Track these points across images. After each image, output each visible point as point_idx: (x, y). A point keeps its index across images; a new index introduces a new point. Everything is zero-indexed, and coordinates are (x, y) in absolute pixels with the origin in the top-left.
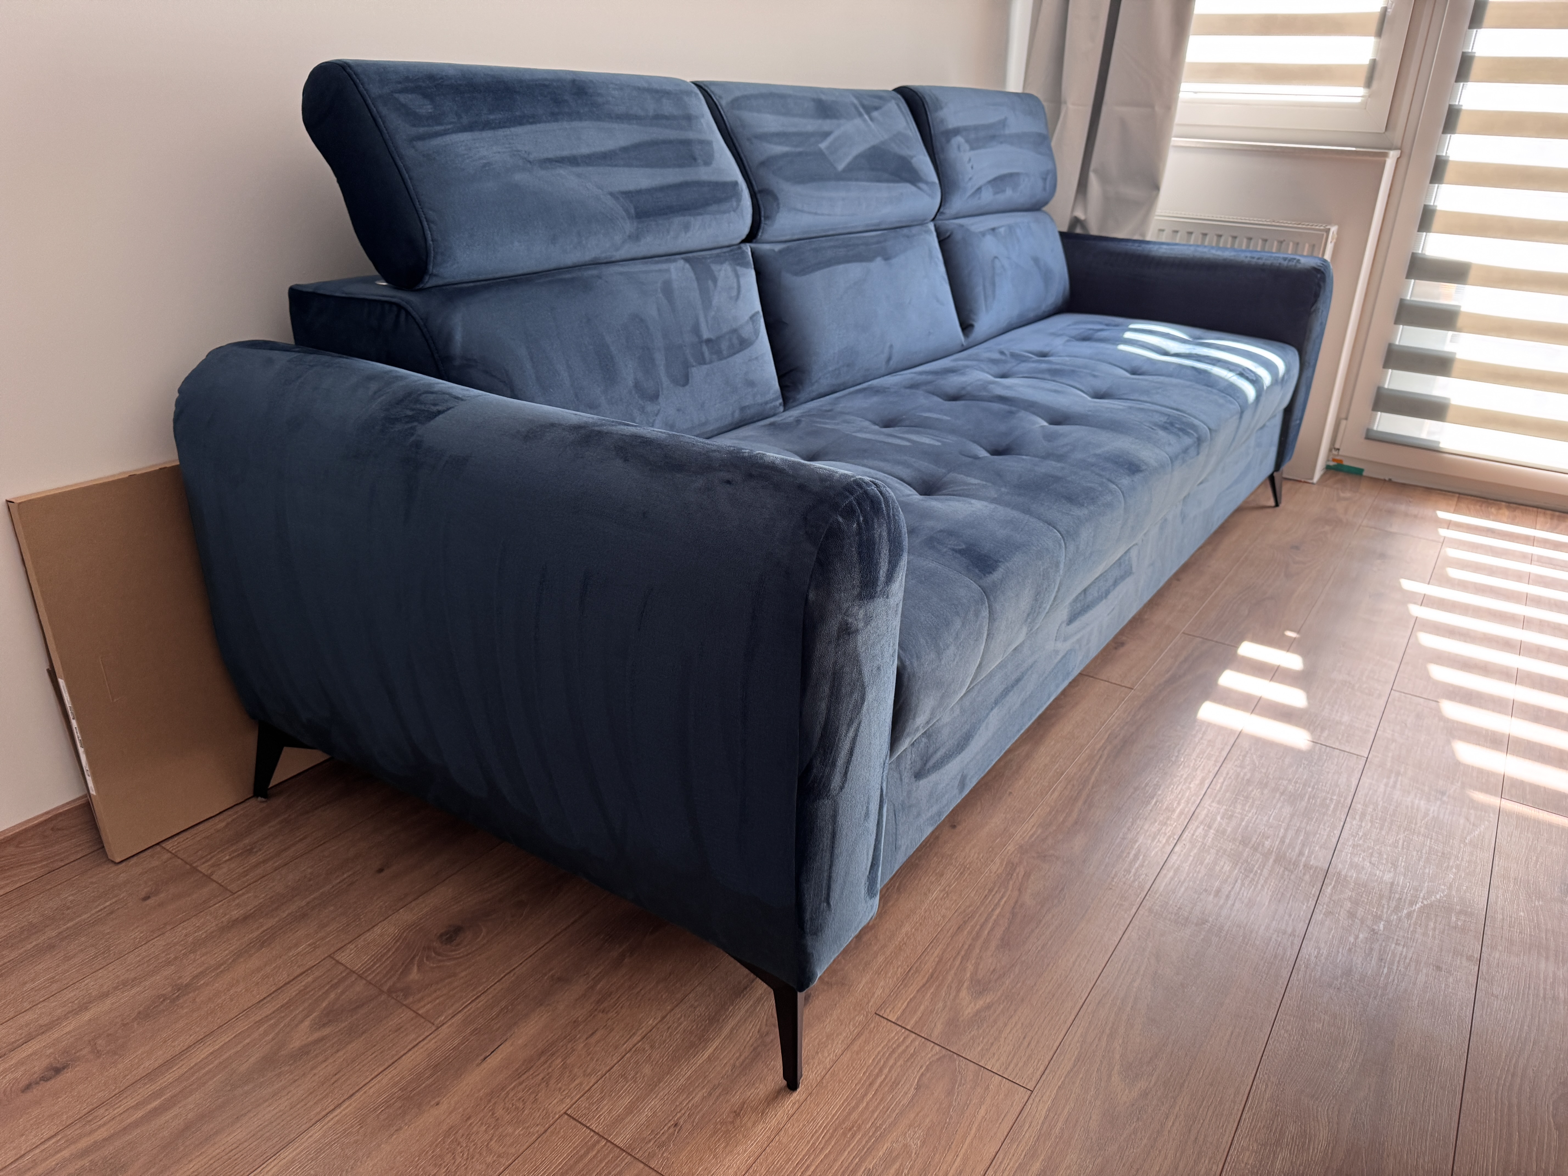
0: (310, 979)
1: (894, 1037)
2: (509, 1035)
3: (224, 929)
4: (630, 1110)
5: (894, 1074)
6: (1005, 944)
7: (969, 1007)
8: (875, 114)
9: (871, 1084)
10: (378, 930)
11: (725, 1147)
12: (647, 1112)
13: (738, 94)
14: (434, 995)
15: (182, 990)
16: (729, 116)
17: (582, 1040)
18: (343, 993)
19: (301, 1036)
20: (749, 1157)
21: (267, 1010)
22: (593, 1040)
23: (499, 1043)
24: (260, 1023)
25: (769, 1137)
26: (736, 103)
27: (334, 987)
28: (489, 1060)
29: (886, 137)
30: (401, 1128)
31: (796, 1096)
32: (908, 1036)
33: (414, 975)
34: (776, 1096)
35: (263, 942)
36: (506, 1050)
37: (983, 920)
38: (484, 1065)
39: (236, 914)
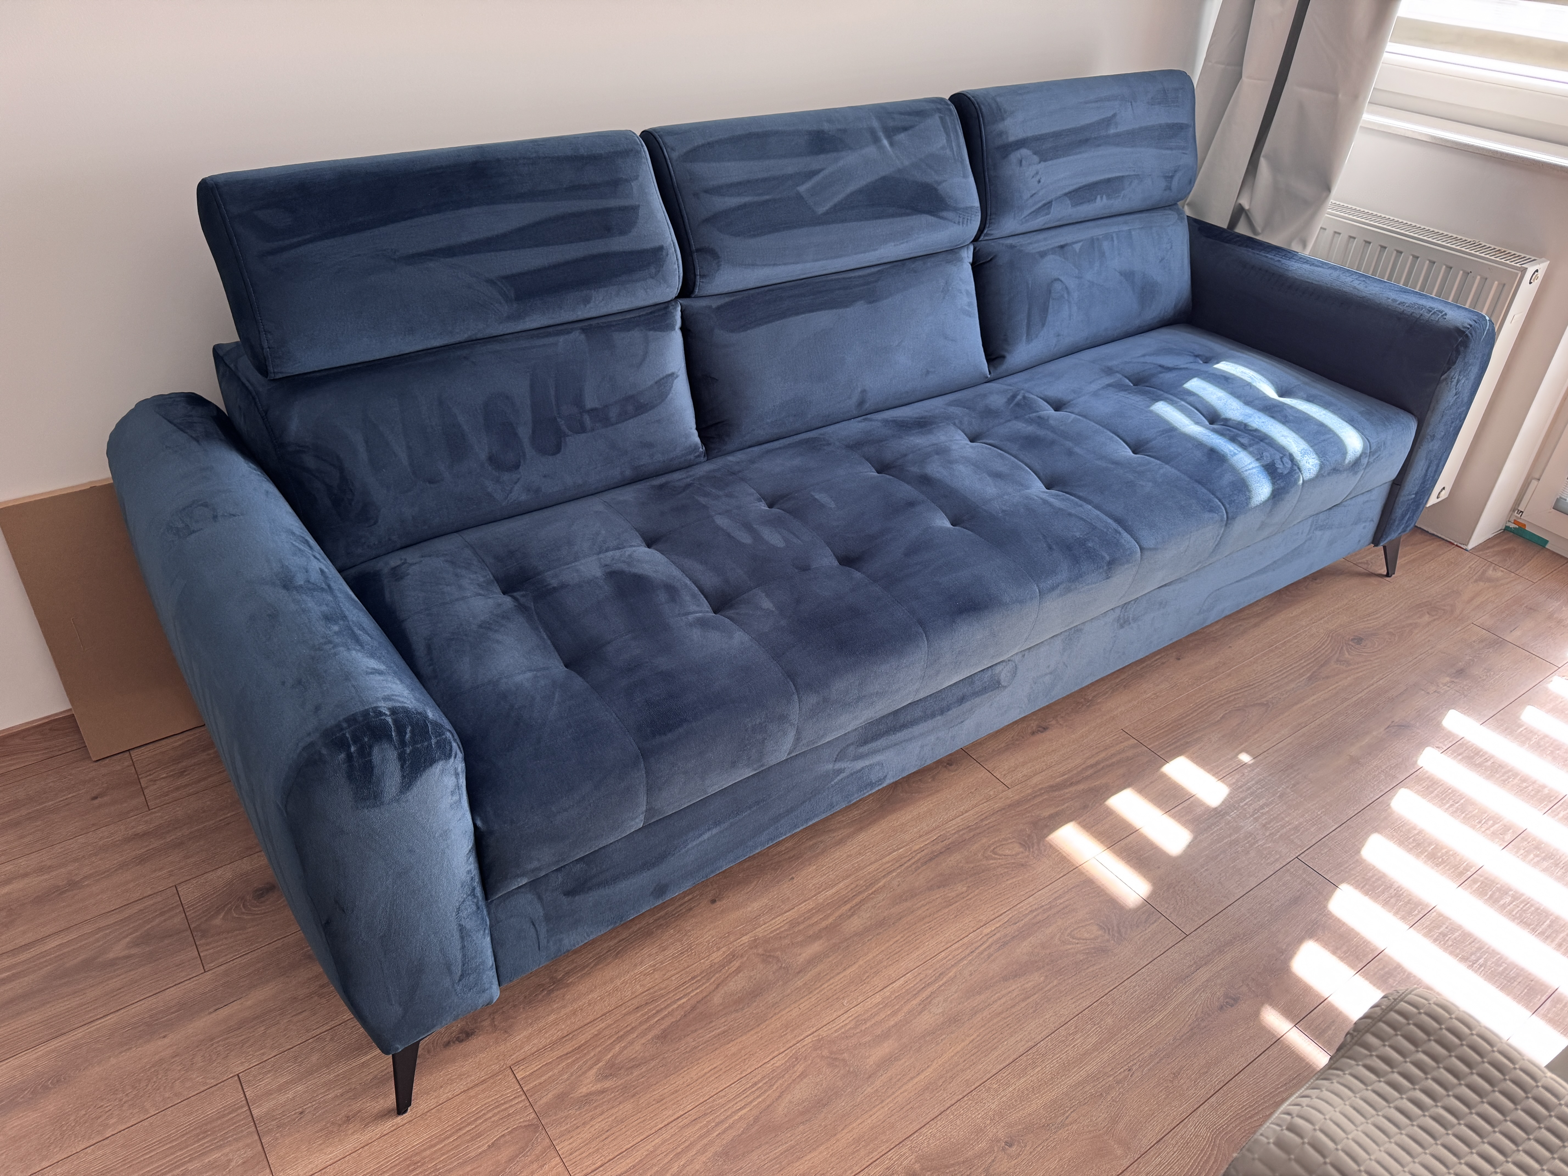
0: (151, 902)
1: (508, 1093)
2: (244, 995)
3: (128, 840)
4: (280, 1089)
5: (484, 1126)
6: (664, 1037)
7: (588, 1085)
8: (901, 137)
9: (457, 1131)
10: (220, 872)
11: (321, 1144)
12: (290, 1095)
13: (700, 141)
14: (220, 943)
15: (73, 884)
16: (677, 170)
17: (289, 1016)
18: (165, 920)
19: (117, 951)
20: (331, 1159)
21: (111, 920)
22: (295, 1019)
23: (235, 999)
24: (100, 929)
25: (355, 1148)
26: (693, 154)
27: (162, 914)
28: (218, 1012)
29: (907, 163)
30: (131, 1048)
31: (399, 1119)
32: (521, 1095)
33: (218, 921)
34: (384, 1115)
35: (142, 860)
36: (235, 1007)
37: (662, 1007)
38: (213, 1015)
39: (141, 828)
